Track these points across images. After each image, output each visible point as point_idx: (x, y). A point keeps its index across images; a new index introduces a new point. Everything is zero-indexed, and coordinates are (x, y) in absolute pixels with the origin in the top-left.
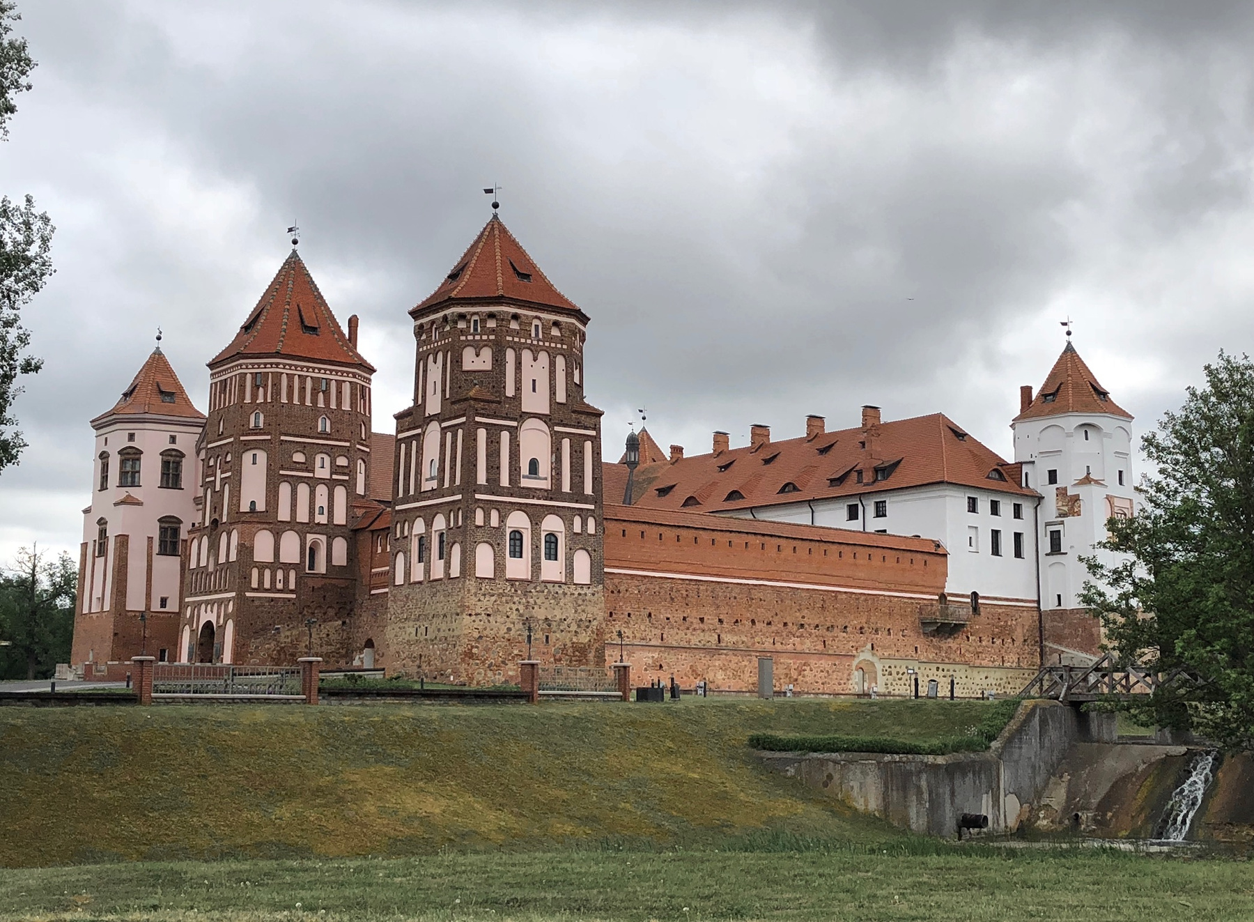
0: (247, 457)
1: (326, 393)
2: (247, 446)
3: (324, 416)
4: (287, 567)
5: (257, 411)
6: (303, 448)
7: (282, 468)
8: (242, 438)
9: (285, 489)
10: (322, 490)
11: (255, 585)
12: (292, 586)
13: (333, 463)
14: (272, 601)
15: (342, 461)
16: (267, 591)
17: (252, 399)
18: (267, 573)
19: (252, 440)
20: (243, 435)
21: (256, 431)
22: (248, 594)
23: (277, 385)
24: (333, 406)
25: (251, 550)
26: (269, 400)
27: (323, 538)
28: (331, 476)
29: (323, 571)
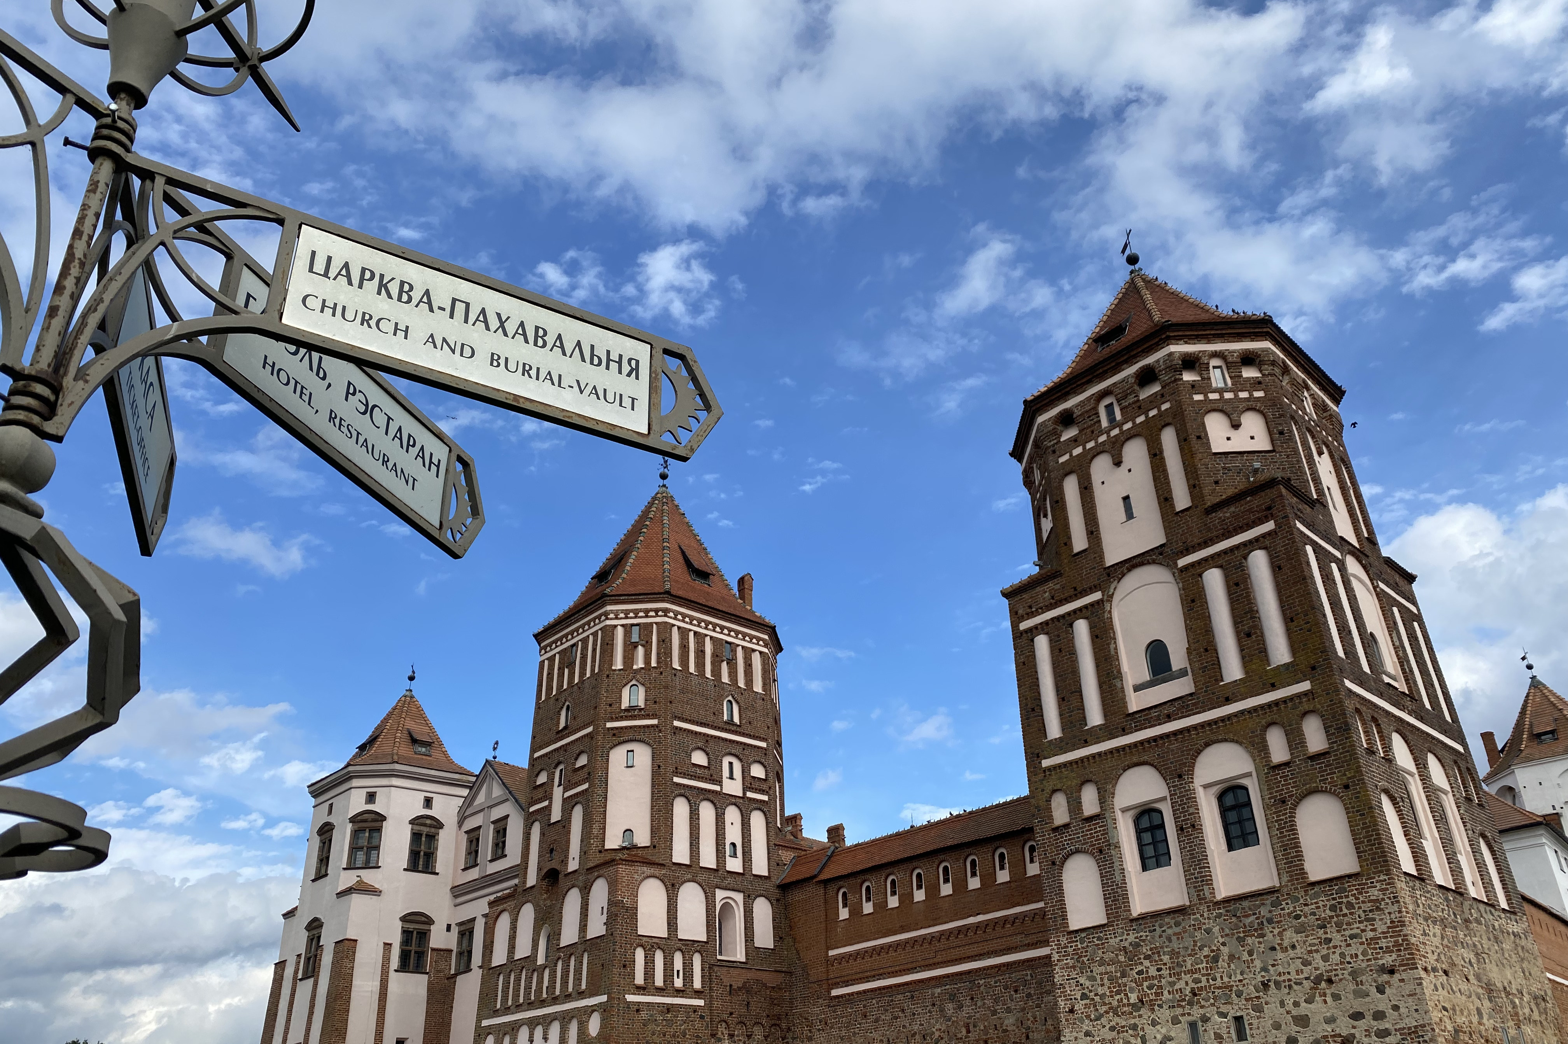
0: (618, 756)
1: (732, 663)
2: (620, 737)
3: (730, 698)
4: (689, 947)
5: (634, 682)
6: (706, 743)
7: (677, 773)
8: (609, 725)
9: (681, 809)
10: (732, 815)
11: (639, 980)
12: (697, 984)
13: (745, 771)
14: (668, 1011)
15: (757, 771)
16: (660, 991)
17: (625, 663)
18: (659, 957)
19: (626, 728)
20: (612, 720)
21: (632, 712)
22: (630, 998)
23: (665, 642)
24: (741, 684)
25: (633, 913)
26: (654, 664)
27: (739, 897)
28: (744, 794)
29: (740, 955)
